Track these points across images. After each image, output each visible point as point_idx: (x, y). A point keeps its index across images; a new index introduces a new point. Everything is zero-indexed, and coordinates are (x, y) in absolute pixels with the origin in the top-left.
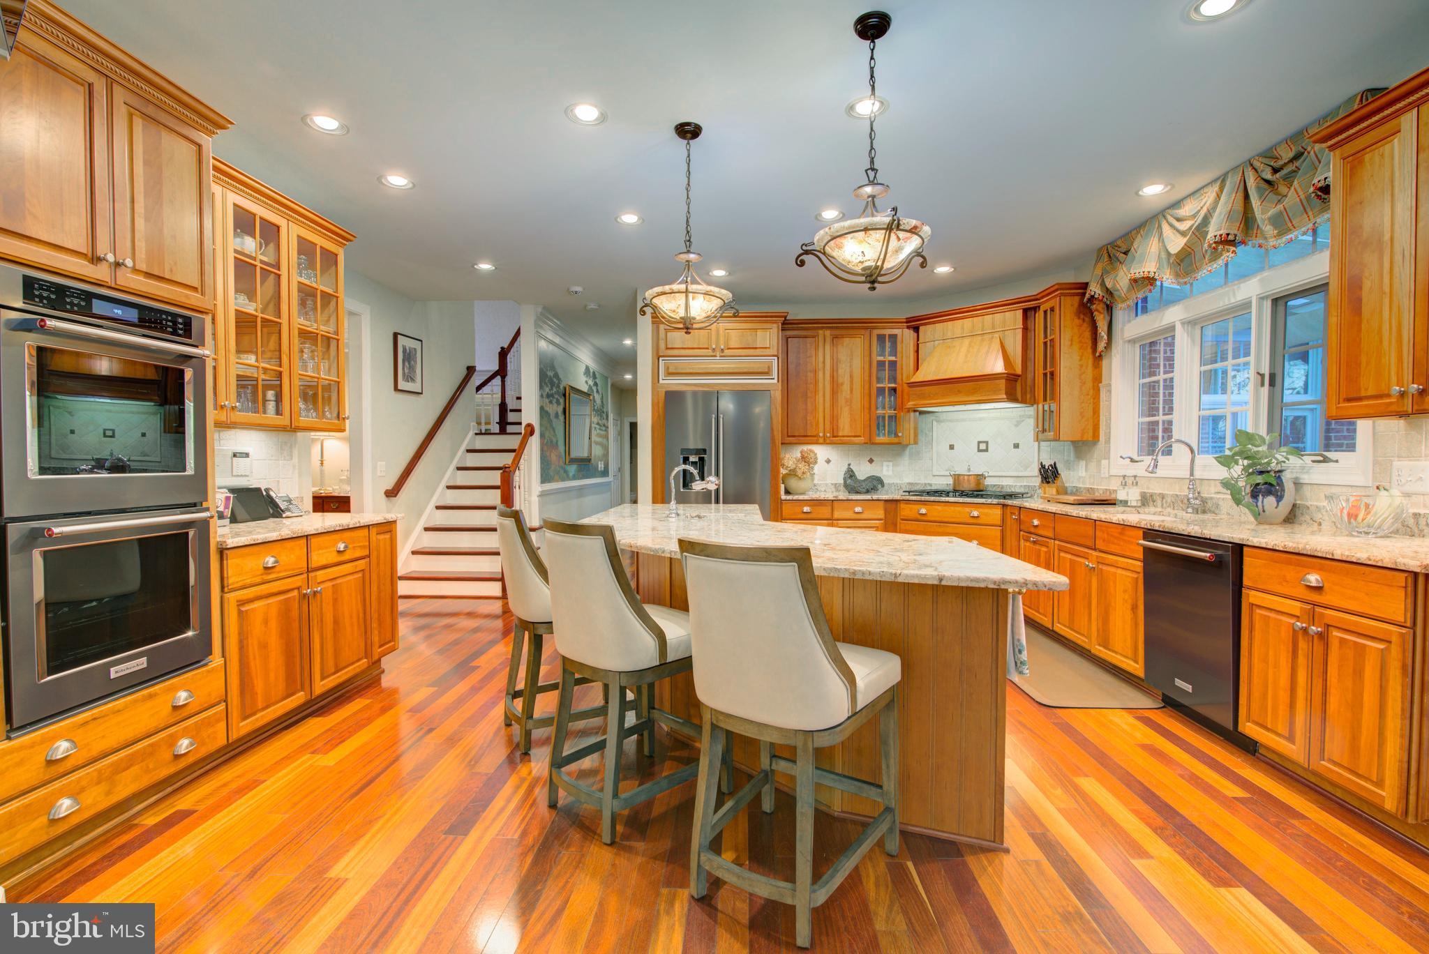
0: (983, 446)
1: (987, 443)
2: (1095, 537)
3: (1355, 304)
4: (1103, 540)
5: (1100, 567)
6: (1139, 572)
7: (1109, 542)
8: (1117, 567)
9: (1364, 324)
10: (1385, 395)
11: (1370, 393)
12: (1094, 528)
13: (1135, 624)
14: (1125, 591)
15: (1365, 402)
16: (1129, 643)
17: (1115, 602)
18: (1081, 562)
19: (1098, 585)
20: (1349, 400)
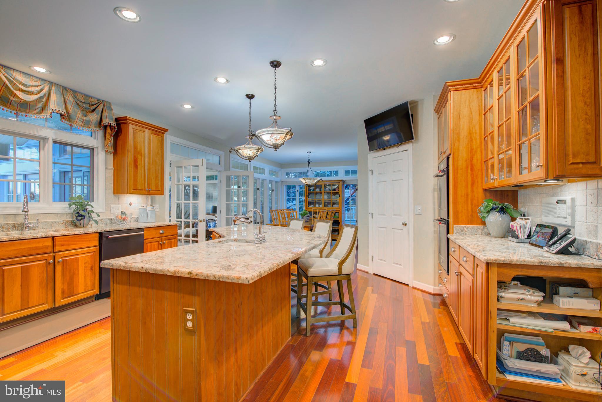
2: (54, 246)
3: (136, 166)
4: (62, 245)
5: (64, 259)
6: (94, 252)
7: (69, 245)
8: (78, 255)
9: (138, 172)
10: (143, 190)
11: (140, 189)
12: (52, 241)
13: (93, 274)
14: (85, 263)
15: (138, 191)
16: (89, 284)
17: (78, 271)
18: (38, 264)
19: (63, 269)
20: (134, 190)
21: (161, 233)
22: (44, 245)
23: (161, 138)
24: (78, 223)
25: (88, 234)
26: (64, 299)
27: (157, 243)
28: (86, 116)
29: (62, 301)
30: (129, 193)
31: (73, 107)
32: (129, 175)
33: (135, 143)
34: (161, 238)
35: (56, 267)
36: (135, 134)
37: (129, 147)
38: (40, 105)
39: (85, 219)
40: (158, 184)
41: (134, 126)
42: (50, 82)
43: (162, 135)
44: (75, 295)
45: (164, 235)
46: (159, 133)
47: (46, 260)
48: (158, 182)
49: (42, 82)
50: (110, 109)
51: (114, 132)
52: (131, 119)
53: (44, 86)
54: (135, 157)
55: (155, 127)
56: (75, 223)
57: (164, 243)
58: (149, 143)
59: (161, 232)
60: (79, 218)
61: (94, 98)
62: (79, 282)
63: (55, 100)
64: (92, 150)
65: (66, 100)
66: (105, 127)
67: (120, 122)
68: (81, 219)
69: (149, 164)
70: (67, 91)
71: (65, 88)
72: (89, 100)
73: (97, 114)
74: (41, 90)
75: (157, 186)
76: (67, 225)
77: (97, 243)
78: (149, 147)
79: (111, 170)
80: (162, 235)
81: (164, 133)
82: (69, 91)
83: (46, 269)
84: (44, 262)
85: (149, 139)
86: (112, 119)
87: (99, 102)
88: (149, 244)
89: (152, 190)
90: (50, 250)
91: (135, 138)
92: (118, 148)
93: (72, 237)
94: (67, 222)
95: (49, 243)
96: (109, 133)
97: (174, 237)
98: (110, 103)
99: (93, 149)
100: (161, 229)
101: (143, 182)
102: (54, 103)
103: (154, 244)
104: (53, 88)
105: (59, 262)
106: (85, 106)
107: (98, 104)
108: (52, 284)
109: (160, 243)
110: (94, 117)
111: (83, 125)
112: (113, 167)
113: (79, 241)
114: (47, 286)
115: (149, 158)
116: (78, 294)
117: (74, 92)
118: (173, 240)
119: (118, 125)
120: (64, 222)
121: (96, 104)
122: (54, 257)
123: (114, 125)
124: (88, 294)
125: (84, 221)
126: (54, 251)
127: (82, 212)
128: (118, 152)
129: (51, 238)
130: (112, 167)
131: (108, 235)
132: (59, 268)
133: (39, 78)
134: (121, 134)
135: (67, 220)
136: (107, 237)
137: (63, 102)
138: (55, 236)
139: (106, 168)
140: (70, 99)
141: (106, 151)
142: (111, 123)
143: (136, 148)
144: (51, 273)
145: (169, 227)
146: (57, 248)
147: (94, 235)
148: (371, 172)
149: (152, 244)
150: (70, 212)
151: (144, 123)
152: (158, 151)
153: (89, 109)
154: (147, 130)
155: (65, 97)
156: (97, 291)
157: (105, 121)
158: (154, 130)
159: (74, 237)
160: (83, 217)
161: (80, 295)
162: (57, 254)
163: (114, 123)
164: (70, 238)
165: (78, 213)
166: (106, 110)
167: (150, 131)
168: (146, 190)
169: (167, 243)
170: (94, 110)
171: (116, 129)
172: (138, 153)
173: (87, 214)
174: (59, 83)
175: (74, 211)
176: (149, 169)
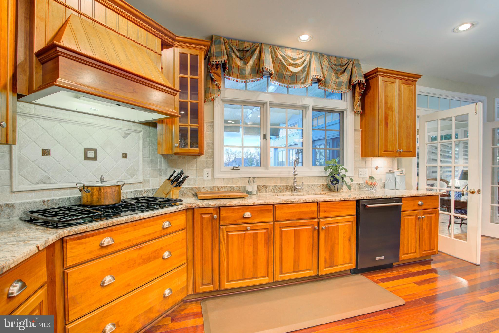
0: (91, 154)
1: (95, 151)
2: (318, 211)
3: (387, 124)
4: (325, 212)
5: (327, 226)
6: (352, 221)
7: (331, 211)
8: (338, 223)
9: (389, 131)
10: (393, 151)
11: (390, 150)
12: (317, 206)
13: (350, 246)
14: (344, 233)
15: (388, 152)
16: (347, 256)
17: (338, 240)
18: (306, 228)
19: (326, 236)
20: (385, 151)
21: (419, 205)
22: (311, 210)
23: (412, 87)
24: (332, 187)
25: (347, 201)
26: (325, 268)
27: (415, 217)
28: (338, 78)
29: (324, 270)
30: (380, 155)
31: (328, 71)
32: (379, 135)
33: (386, 97)
34: (419, 211)
35: (320, 233)
36: (385, 87)
37: (380, 103)
38: (304, 75)
39: (339, 183)
40: (410, 144)
41: (384, 79)
42: (310, 52)
43: (413, 83)
44: (335, 266)
45: (423, 207)
46: (411, 82)
47: (312, 226)
48: (410, 141)
49: (305, 53)
50: (359, 66)
51: (363, 90)
52: (382, 70)
53: (306, 57)
54: (385, 113)
55: (407, 74)
56: (330, 187)
57: (423, 218)
58: (400, 95)
59: (420, 203)
60: (334, 182)
61: (344, 58)
62: (338, 252)
63: (315, 67)
64: (341, 113)
65: (322, 66)
66: (354, 87)
67: (368, 78)
68: (336, 183)
69: (400, 120)
70: (323, 56)
71: (321, 55)
72: (340, 61)
73: (348, 74)
74: (304, 61)
75: (408, 147)
76: (323, 188)
77: (354, 212)
78: (400, 100)
79: (358, 132)
80: (420, 208)
81: (416, 81)
82: (325, 56)
83: (312, 234)
84: (310, 227)
85: (400, 90)
86: (361, 76)
87: (349, 61)
88: (406, 218)
89: (403, 151)
90: (315, 215)
91: (385, 91)
92: (366, 108)
93: (333, 204)
94: (323, 185)
95: (315, 208)
96: (358, 92)
97: (435, 211)
98: (358, 60)
99: (343, 112)
100: (419, 200)
101: (394, 142)
102: (314, 70)
103: (412, 218)
104: (313, 57)
105: (322, 229)
106: (337, 68)
107: (348, 63)
108: (316, 251)
109: (419, 218)
110: (345, 78)
111: (336, 87)
112: (361, 129)
113: (339, 208)
114: (313, 252)
115: (400, 113)
116: (337, 266)
117: (329, 56)
118: (434, 215)
119: (367, 81)
120: (321, 186)
121: (346, 64)
122: (319, 223)
123: (363, 82)
124: (346, 267)
125: (338, 185)
126: (319, 217)
127: (336, 176)
128: (366, 112)
129: (316, 203)
130: (359, 128)
131: (365, 204)
132: (322, 235)
133: (303, 50)
134: (370, 91)
135: (323, 183)
136: (365, 206)
137: (320, 68)
138: (319, 202)
139: (355, 130)
140: (326, 63)
141: (355, 112)
142: (360, 81)
143: (386, 103)
144: (316, 239)
145: (429, 197)
146: (322, 214)
147: (351, 203)
149: (409, 217)
150: (325, 176)
151: (395, 72)
152: (410, 103)
153: (341, 70)
154: (397, 81)
155: (322, 63)
156: (353, 265)
157: (355, 80)
158: (405, 79)
159: (335, 203)
160: (337, 180)
161: (339, 267)
162: (322, 220)
163: (363, 80)
164: (331, 204)
165: (333, 177)
166: (355, 68)
167: (401, 81)
168: (397, 152)
169: (426, 218)
170: (345, 71)
171: (365, 86)
172: (389, 108)
173: (341, 178)
174: (317, 51)
175: (329, 175)
176: (400, 126)
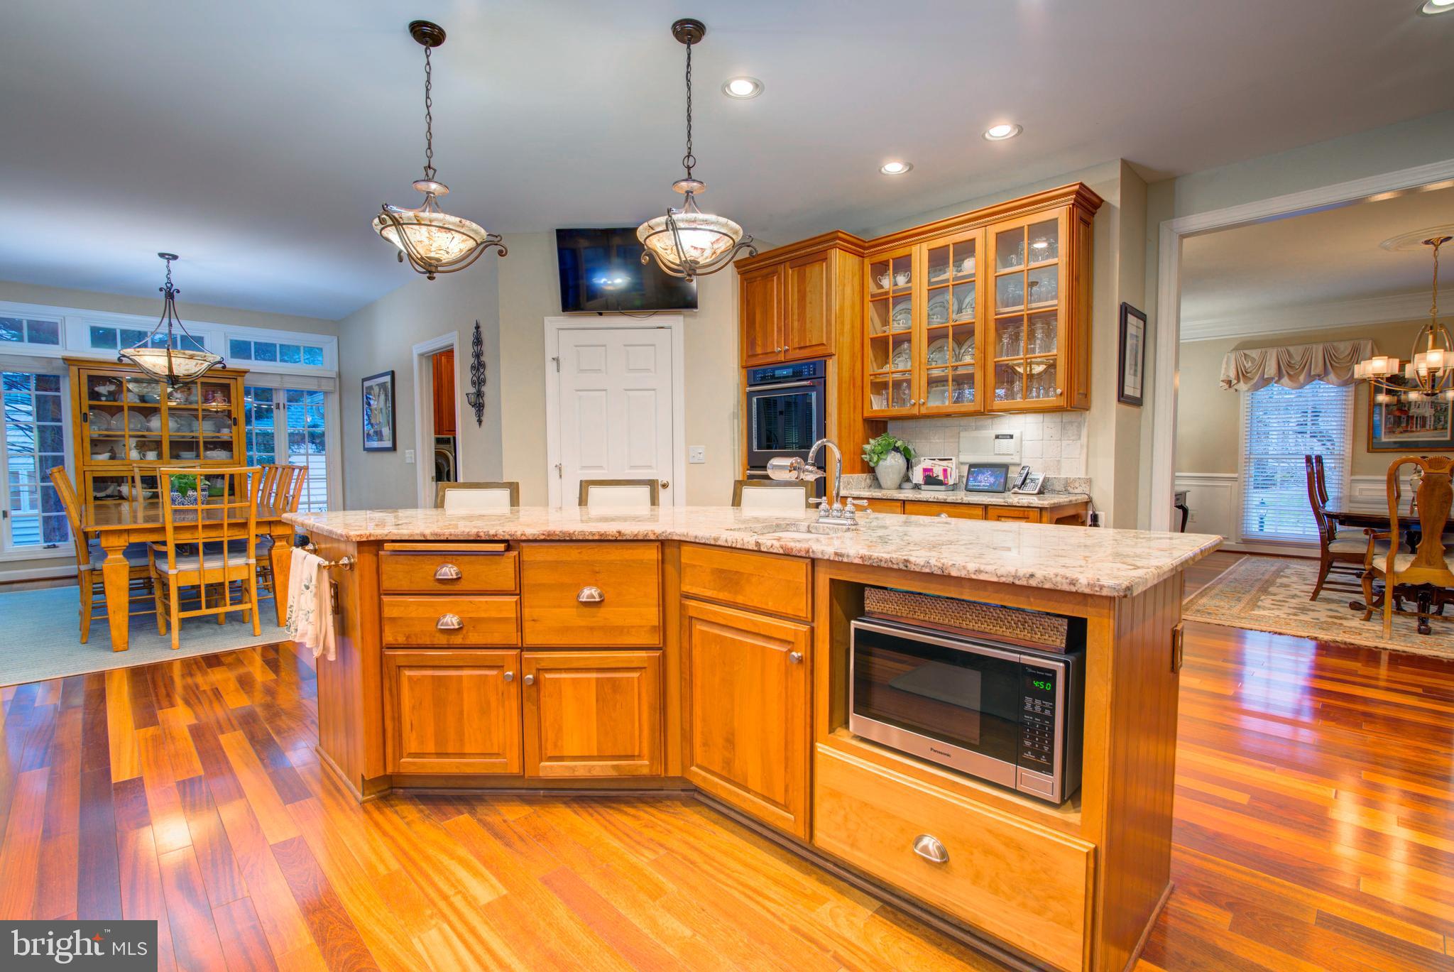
148: (555, 363)
